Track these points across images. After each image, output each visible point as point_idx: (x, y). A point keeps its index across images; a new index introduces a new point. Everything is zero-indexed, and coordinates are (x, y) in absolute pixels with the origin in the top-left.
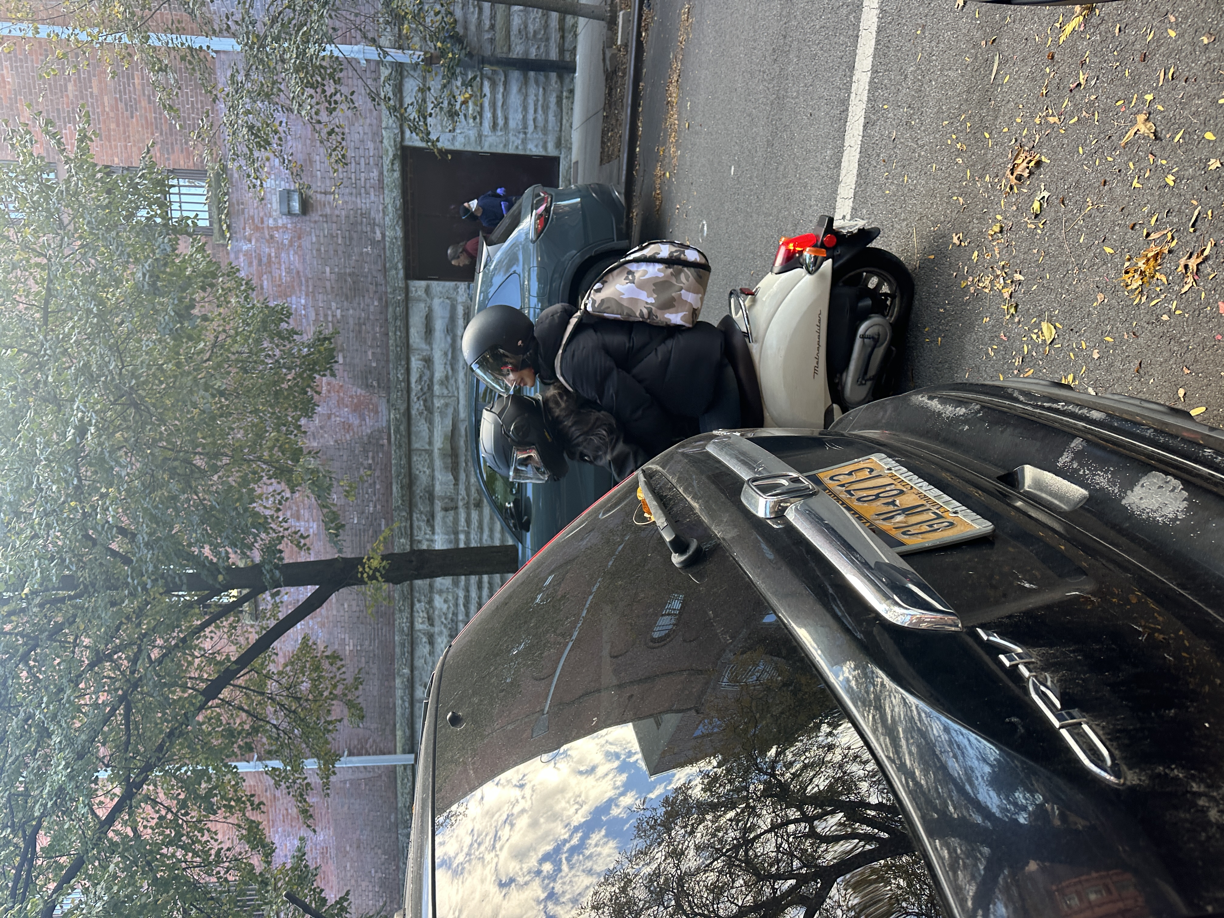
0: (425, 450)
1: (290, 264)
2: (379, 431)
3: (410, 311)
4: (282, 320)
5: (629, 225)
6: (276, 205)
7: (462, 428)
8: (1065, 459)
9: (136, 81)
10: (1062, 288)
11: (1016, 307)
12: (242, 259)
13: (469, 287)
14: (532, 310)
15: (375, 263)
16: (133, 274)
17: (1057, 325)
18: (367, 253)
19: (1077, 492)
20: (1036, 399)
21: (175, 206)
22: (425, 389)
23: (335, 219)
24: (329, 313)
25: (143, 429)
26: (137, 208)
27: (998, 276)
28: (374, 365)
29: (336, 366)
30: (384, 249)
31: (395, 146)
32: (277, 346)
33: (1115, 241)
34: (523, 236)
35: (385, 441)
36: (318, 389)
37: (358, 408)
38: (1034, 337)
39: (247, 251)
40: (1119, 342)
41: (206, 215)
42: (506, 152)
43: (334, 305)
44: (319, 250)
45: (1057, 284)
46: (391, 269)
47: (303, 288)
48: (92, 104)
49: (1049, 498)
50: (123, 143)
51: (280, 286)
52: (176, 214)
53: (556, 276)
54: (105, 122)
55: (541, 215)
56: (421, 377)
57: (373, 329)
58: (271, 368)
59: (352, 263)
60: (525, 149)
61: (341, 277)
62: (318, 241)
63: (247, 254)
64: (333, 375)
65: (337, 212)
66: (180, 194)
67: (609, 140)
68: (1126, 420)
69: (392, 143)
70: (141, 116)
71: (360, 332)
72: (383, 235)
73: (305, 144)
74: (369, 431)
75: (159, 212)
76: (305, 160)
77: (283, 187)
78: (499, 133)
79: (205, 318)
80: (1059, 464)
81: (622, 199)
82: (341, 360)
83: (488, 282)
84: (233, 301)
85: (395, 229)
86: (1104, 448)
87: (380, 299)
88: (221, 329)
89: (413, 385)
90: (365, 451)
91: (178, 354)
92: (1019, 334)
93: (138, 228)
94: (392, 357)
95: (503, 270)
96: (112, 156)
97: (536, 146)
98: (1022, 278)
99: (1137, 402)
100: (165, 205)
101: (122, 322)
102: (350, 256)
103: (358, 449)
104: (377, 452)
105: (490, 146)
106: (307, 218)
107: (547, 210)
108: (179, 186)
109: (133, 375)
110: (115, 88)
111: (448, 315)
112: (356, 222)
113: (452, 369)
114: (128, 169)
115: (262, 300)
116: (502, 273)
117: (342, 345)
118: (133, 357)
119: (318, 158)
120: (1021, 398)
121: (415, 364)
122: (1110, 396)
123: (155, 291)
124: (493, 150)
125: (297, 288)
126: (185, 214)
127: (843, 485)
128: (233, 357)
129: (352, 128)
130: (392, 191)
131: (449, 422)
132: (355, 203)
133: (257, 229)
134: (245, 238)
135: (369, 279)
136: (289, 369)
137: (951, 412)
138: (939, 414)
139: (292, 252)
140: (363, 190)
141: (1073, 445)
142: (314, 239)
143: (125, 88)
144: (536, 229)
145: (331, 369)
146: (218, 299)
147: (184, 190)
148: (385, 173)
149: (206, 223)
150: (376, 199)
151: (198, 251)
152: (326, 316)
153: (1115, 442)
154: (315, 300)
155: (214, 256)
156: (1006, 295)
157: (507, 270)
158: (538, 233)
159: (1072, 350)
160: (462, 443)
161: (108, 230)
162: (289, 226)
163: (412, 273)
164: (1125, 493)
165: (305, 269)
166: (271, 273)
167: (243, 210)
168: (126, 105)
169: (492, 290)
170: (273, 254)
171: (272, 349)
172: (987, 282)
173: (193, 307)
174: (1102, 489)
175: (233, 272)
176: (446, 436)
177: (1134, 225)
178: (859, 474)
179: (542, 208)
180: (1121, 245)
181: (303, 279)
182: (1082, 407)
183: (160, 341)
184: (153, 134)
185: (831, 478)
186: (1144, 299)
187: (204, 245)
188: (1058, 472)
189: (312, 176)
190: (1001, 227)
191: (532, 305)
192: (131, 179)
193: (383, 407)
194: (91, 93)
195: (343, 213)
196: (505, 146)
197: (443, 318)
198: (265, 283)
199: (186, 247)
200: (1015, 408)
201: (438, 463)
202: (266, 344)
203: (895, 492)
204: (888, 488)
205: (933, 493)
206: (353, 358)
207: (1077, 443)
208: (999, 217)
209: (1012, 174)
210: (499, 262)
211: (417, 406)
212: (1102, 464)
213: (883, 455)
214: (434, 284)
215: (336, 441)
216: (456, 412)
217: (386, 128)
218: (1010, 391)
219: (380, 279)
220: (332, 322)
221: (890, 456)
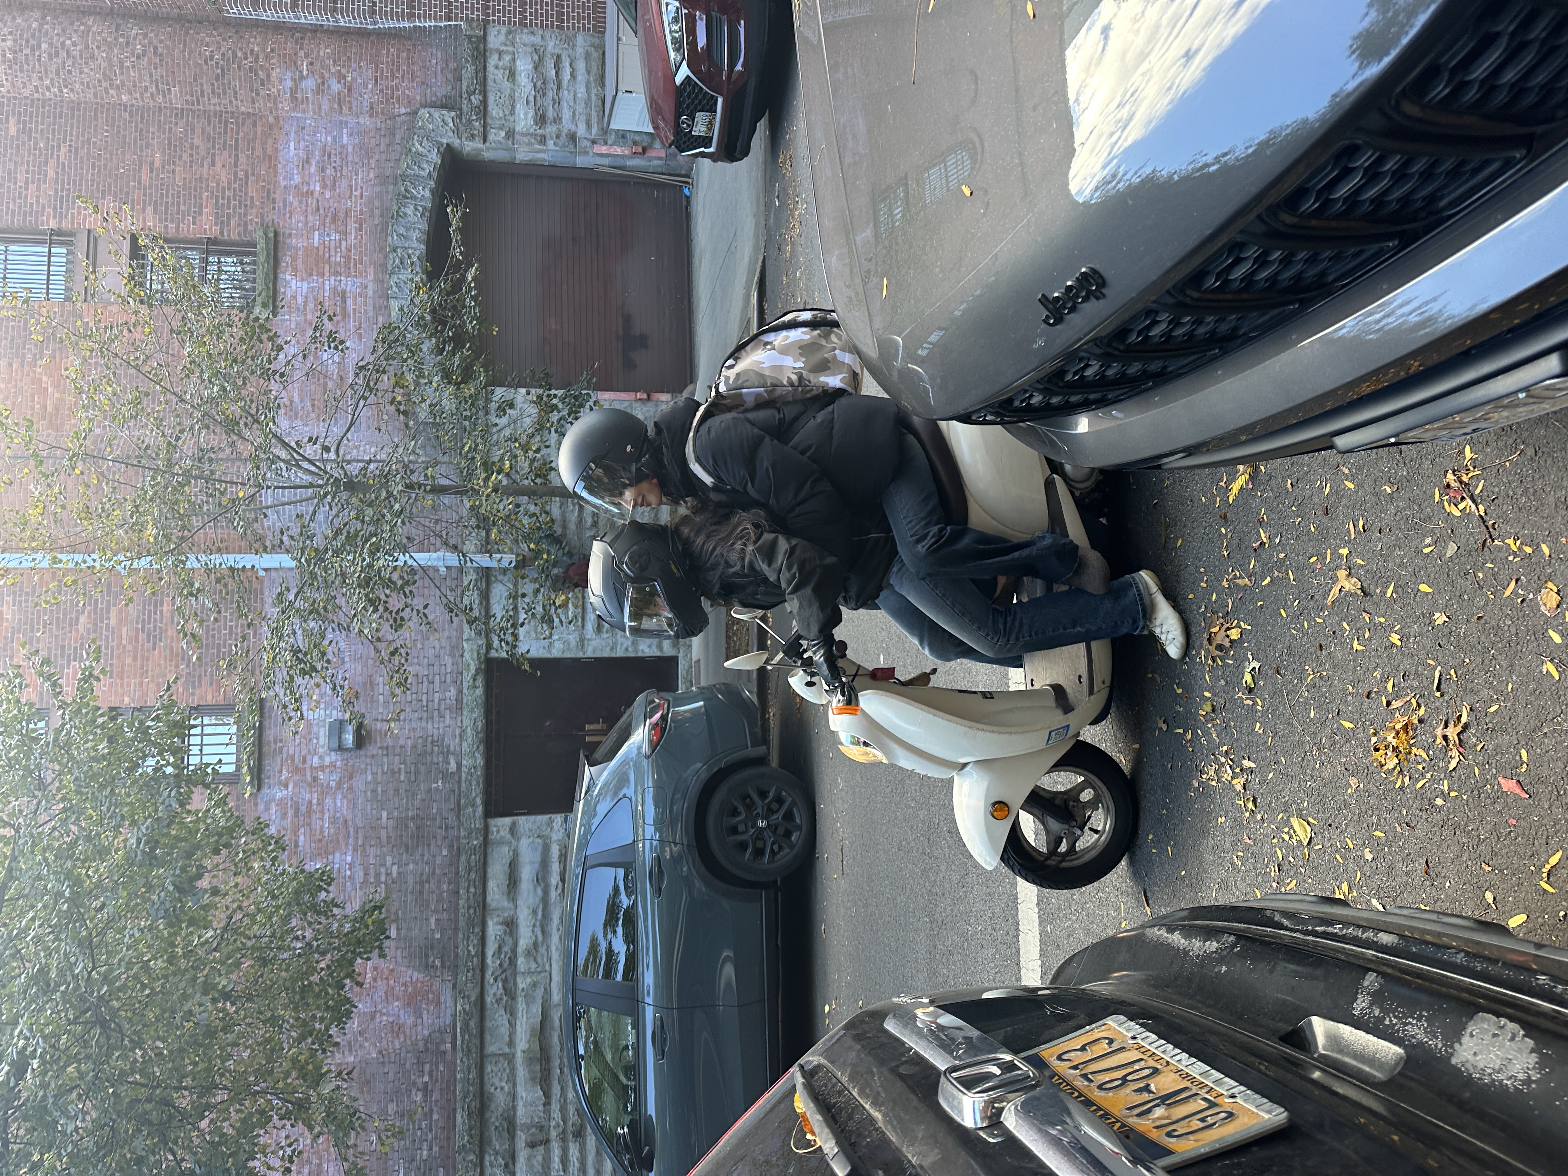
0: (504, 1055)
1: (336, 811)
2: (440, 1031)
3: (490, 859)
4: (320, 889)
5: (765, 728)
6: (323, 740)
7: (556, 1015)
8: (1361, 1004)
9: (165, 608)
10: (1305, 774)
11: (1255, 801)
12: (273, 808)
13: (566, 820)
14: (647, 843)
15: (447, 800)
16: (126, 840)
17: (1311, 820)
18: (437, 789)
19: (1389, 1050)
20: (1304, 922)
21: (195, 750)
22: (506, 965)
23: (398, 750)
24: (383, 870)
25: (109, 1056)
26: (144, 757)
27: (1223, 764)
28: (438, 936)
29: (387, 943)
30: (459, 782)
31: (479, 659)
32: (310, 924)
33: (1352, 712)
34: (635, 751)
35: (449, 1046)
36: (359, 979)
37: (413, 1001)
38: (1286, 837)
39: (281, 800)
40: (1392, 839)
41: (233, 759)
42: (613, 655)
43: (389, 859)
44: (374, 791)
45: (1297, 769)
46: (466, 806)
47: (351, 841)
48: (107, 637)
49: (1354, 1063)
50: (137, 680)
51: (320, 841)
52: (194, 760)
53: (677, 796)
54: (119, 657)
55: (657, 724)
56: (500, 947)
57: (439, 887)
58: (299, 955)
59: (417, 803)
60: (636, 651)
61: (401, 823)
62: (375, 782)
63: (281, 803)
64: (382, 956)
65: (401, 742)
66: (202, 735)
67: (734, 634)
68: (1427, 943)
69: (475, 655)
70: (165, 647)
71: (421, 892)
72: (459, 765)
73: (366, 665)
74: (426, 1033)
75: (172, 760)
76: (365, 684)
77: (334, 717)
78: (605, 635)
79: (215, 892)
80: (1356, 1012)
81: (755, 699)
82: (393, 934)
83: (590, 813)
84: (256, 865)
85: (474, 756)
86: (1408, 984)
87: (451, 847)
88: (235, 905)
89: (489, 961)
90: (420, 1063)
91: (173, 945)
92: (1266, 836)
93: (141, 782)
94: (462, 923)
95: (610, 793)
96: (123, 695)
97: (650, 646)
98: (1253, 765)
99: (1434, 917)
100: (181, 752)
101: (103, 906)
102: (414, 795)
103: (410, 1060)
104: (437, 1065)
105: (594, 651)
106: (363, 752)
107: (664, 718)
108: (203, 726)
109: (106, 979)
110: (138, 617)
111: (538, 858)
112: (426, 751)
113: (543, 932)
114: (140, 709)
115: (295, 864)
116: (608, 798)
117: (396, 913)
118: (109, 954)
119: (381, 679)
120: (1286, 922)
121: (494, 929)
122: (1397, 911)
123: (152, 860)
124: (598, 655)
125: (342, 843)
126: (206, 760)
127: (1075, 1067)
128: (249, 944)
129: (426, 642)
130: (472, 711)
131: (537, 1009)
132: (425, 729)
133: (297, 770)
134: (280, 783)
135: (438, 822)
136: (323, 954)
137: (1200, 949)
138: (1186, 952)
139: (340, 796)
140: (436, 713)
141: (1366, 984)
142: (369, 778)
143: (149, 616)
144: (650, 741)
145: (380, 948)
146: (236, 865)
147: (207, 730)
148: (465, 691)
149: (231, 769)
150: (453, 722)
151: (217, 805)
152: (378, 875)
153: (1420, 975)
154: (365, 855)
155: (238, 809)
156: (1239, 788)
157: (615, 794)
158: (653, 746)
159: (1337, 851)
160: (556, 1039)
161: (102, 787)
162: (339, 764)
163: (493, 809)
164: (1452, 1047)
165: (355, 816)
166: (310, 825)
167: (281, 749)
168: (149, 635)
169: (596, 821)
170: (315, 801)
171: (303, 929)
172: (1212, 772)
173: (200, 876)
174: (1421, 1044)
175: (260, 827)
176: (533, 1030)
177: (1369, 693)
178: (1095, 1048)
179: (658, 716)
180: (1359, 717)
181: (351, 830)
182: (1365, 928)
183: (150, 928)
184: (177, 666)
185: (1059, 1058)
186: (1407, 779)
187: (226, 796)
188: (1357, 1024)
189: (372, 702)
190: (1213, 706)
191: (648, 836)
192: (141, 723)
193: (447, 996)
194: (108, 625)
195: (409, 742)
196: (612, 649)
197: (532, 863)
198: (302, 838)
199: (203, 801)
200: (1280, 937)
201: (522, 1073)
202: (294, 922)
203: (1147, 1072)
204: (1137, 1067)
205: (1197, 1068)
206: (410, 929)
207: (1370, 980)
208: (1207, 694)
209: (1210, 644)
210: (606, 784)
211: (494, 990)
212: (1412, 1007)
213: (1122, 1018)
214: (522, 819)
215: (380, 1052)
216: (547, 992)
217: (468, 640)
218: (1268, 913)
219: (452, 820)
220: (385, 883)
221: (1131, 1019)
